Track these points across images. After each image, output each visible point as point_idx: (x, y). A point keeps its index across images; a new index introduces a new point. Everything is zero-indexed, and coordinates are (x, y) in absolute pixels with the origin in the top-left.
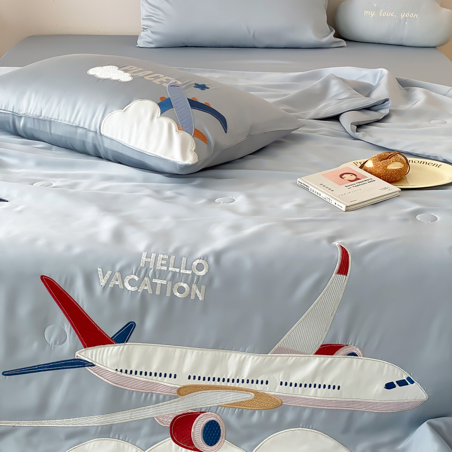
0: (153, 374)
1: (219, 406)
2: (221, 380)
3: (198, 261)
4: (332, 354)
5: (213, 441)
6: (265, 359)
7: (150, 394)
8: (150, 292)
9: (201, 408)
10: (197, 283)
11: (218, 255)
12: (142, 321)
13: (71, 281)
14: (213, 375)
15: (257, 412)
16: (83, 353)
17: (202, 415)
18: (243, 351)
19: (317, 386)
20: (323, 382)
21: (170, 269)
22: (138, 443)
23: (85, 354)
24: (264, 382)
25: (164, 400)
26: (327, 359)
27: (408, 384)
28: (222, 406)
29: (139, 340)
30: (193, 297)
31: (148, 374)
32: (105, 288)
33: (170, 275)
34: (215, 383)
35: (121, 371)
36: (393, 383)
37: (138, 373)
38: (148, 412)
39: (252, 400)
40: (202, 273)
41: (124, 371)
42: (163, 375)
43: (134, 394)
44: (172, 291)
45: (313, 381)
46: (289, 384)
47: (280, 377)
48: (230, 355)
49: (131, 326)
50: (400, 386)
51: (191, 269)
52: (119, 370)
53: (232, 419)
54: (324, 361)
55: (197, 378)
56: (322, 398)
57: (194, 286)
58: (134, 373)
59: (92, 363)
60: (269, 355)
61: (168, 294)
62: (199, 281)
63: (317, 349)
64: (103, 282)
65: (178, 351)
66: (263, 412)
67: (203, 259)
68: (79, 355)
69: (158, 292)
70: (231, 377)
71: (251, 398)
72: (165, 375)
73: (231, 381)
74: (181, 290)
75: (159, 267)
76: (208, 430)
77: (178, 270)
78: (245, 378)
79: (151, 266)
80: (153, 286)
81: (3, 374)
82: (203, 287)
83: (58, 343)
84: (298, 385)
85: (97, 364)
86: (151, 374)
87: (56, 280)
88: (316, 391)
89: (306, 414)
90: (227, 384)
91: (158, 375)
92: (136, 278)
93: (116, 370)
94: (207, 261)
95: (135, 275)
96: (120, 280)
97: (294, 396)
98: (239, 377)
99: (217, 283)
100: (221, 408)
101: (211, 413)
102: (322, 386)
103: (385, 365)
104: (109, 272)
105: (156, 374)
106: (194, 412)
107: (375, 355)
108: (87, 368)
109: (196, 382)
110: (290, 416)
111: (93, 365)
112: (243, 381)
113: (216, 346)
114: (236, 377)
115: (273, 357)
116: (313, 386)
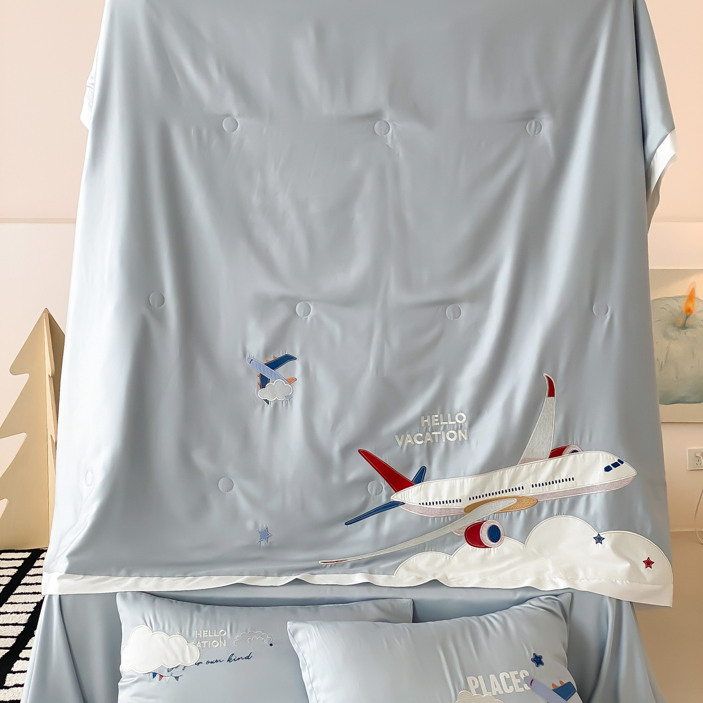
0: (445, 502)
1: (495, 513)
2: (491, 494)
3: (458, 414)
4: (561, 455)
5: (496, 539)
7: (446, 517)
8: (432, 441)
9: (483, 519)
10: (461, 429)
12: (430, 465)
14: (485, 492)
15: (522, 511)
16: (395, 497)
17: (485, 523)
19: (558, 482)
20: (561, 478)
21: (442, 423)
23: (397, 497)
24: (521, 488)
25: (457, 519)
26: (558, 459)
27: (620, 465)
28: (497, 513)
29: (430, 479)
30: (460, 439)
31: (442, 503)
32: (402, 447)
33: (442, 428)
34: (488, 498)
35: (423, 504)
36: (609, 466)
37: (435, 503)
38: (448, 529)
39: (516, 504)
40: (463, 421)
41: (425, 504)
42: (452, 501)
43: (436, 519)
44: (446, 438)
45: (554, 479)
46: (538, 485)
47: (530, 481)
49: (424, 469)
50: (615, 467)
51: (455, 421)
52: (421, 503)
54: (557, 462)
55: (475, 498)
56: (564, 490)
58: (432, 504)
59: (402, 502)
60: (517, 466)
61: (444, 441)
62: (462, 427)
63: (549, 454)
64: (400, 443)
65: (458, 482)
66: (526, 510)
67: (461, 412)
68: (393, 499)
69: (437, 441)
70: (497, 490)
71: (515, 502)
72: (453, 501)
73: (498, 493)
74: (452, 436)
75: (433, 424)
76: (492, 532)
77: (447, 423)
78: (507, 488)
79: (429, 425)
80: (433, 437)
81: (346, 524)
82: (466, 430)
83: (378, 494)
84: (544, 484)
85: (406, 502)
86: (443, 502)
88: (558, 486)
89: (556, 504)
90: (496, 496)
91: (448, 502)
92: (421, 435)
93: (420, 504)
94: (464, 412)
95: (420, 433)
96: (410, 438)
97: (544, 493)
98: (503, 488)
100: (496, 515)
101: (490, 520)
102: (561, 481)
103: (599, 454)
104: (403, 436)
105: (447, 502)
106: (478, 522)
107: (590, 448)
108: (399, 506)
109: (476, 501)
110: (545, 509)
111: (404, 504)
112: (506, 491)
114: (501, 489)
115: (521, 467)
116: (555, 482)
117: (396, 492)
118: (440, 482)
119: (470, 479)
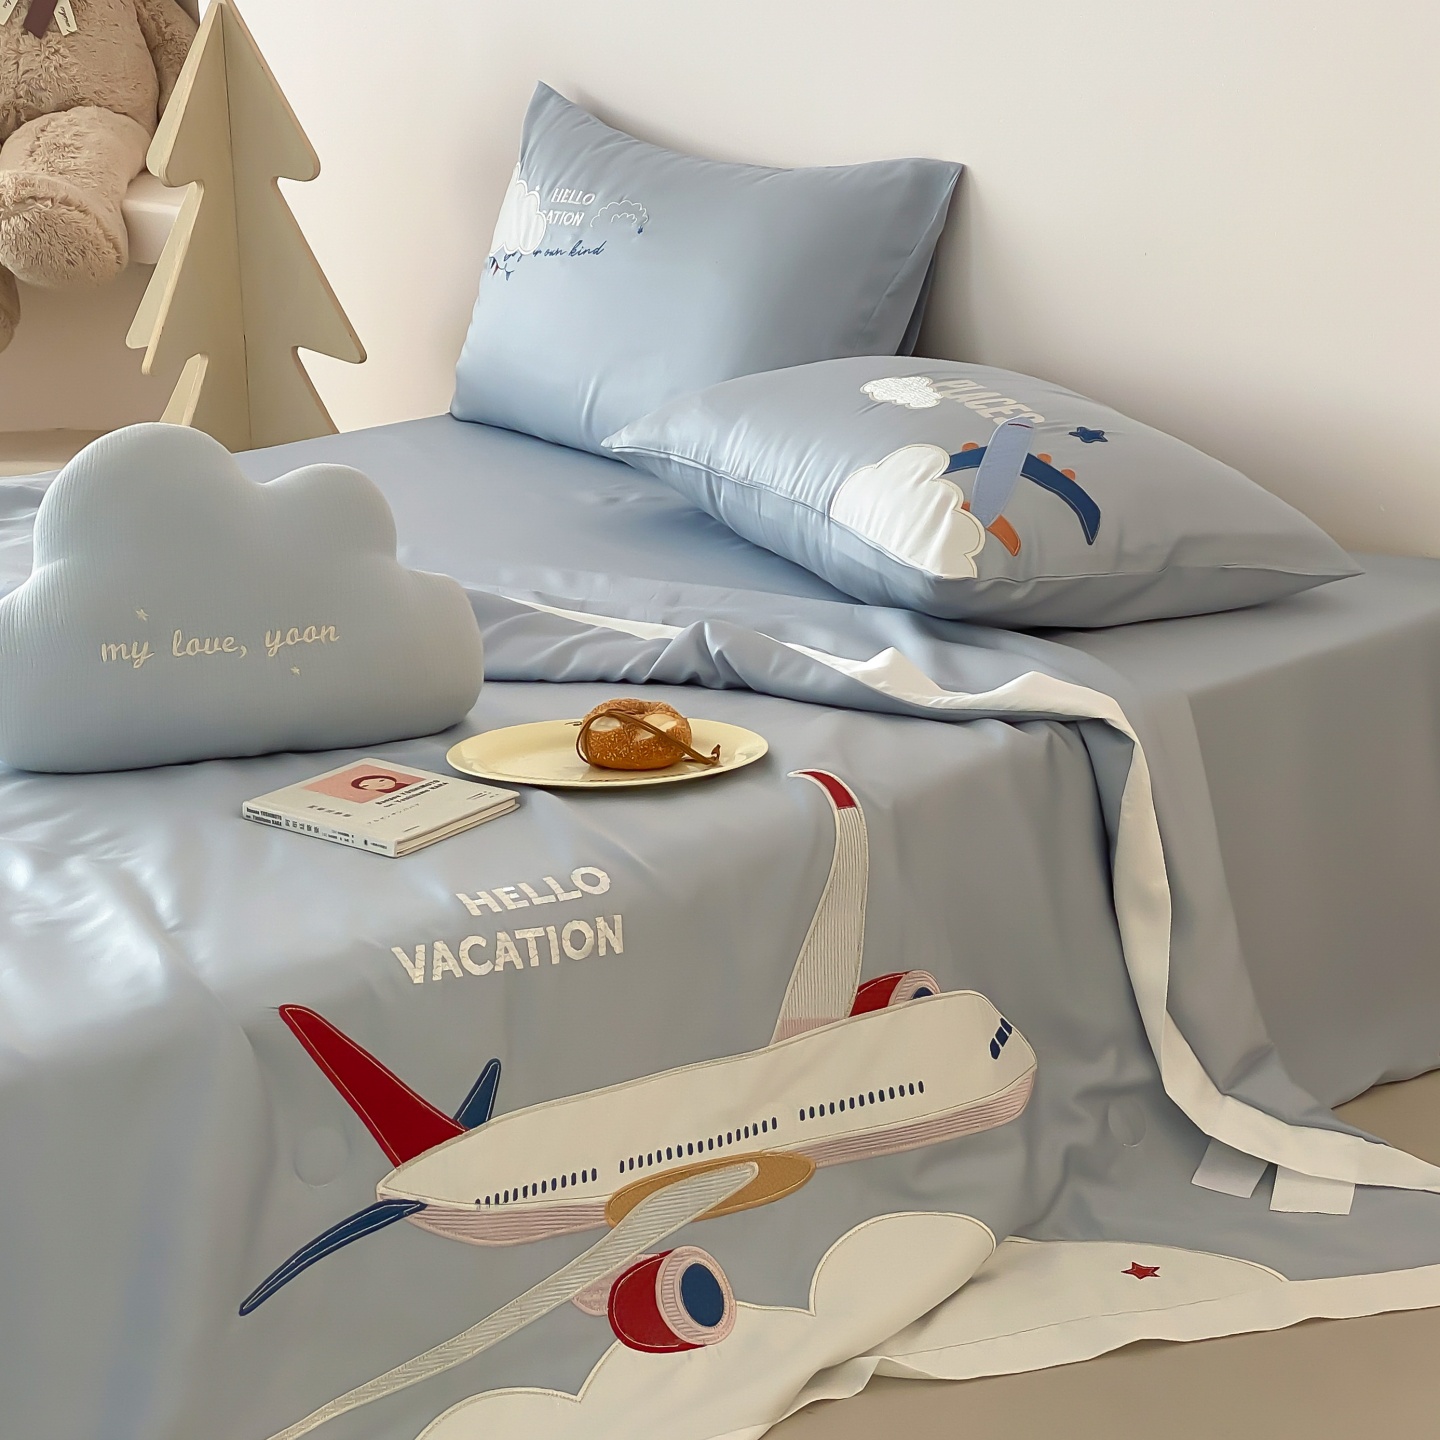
0: (550, 1186)
1: (695, 1220)
5: (713, 1313)
8: (519, 965)
16: (394, 1184)
17: (666, 1259)
23: (400, 1183)
24: (769, 1125)
25: (584, 1245)
28: (700, 1220)
30: (603, 951)
31: (539, 1188)
32: (425, 987)
34: (684, 1160)
35: (487, 1200)
37: (520, 1193)
41: (492, 1199)
42: (569, 1180)
44: (561, 950)
49: (494, 1071)
51: (576, 889)
52: (483, 1201)
55: (636, 1163)
58: (511, 1196)
61: (556, 960)
64: (416, 974)
68: (386, 1191)
69: (534, 962)
72: (574, 1179)
74: (578, 939)
76: (693, 1290)
77: (551, 899)
80: (522, 946)
85: (430, 1201)
86: (544, 1186)
91: (560, 1183)
92: (482, 941)
93: (478, 1201)
95: (477, 933)
100: (702, 1225)
101: (683, 1248)
102: (887, 1094)
104: (421, 949)
105: (555, 1184)
106: (649, 1256)
108: (408, 1218)
111: (423, 1206)
117: (396, 1165)
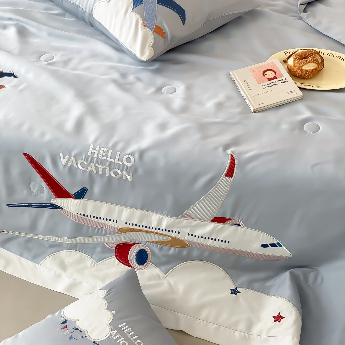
0: (102, 219)
1: (148, 241)
2: (148, 227)
3: (127, 156)
4: (224, 223)
5: (142, 262)
6: (176, 220)
7: (101, 229)
8: (95, 172)
9: (135, 241)
10: (126, 170)
11: (142, 153)
12: (92, 188)
13: (44, 159)
14: (142, 224)
15: (173, 248)
16: (55, 201)
17: (136, 245)
18: (161, 213)
19: (214, 239)
20: (217, 238)
21: (108, 159)
22: (94, 257)
23: (57, 201)
25: (110, 233)
26: (219, 225)
27: (277, 247)
28: (149, 242)
29: (91, 198)
30: (124, 178)
31: (99, 218)
32: (65, 166)
33: (108, 163)
34: (144, 228)
36: (267, 244)
37: (92, 217)
38: (101, 239)
40: (130, 164)
41: (82, 215)
43: (91, 228)
44: (109, 173)
45: (211, 236)
46: (194, 236)
47: (188, 231)
48: (153, 214)
49: (85, 190)
50: (272, 247)
51: (122, 161)
52: (79, 214)
53: (156, 250)
54: (217, 226)
55: (131, 224)
56: (217, 247)
57: (124, 172)
59: (61, 207)
60: (178, 218)
61: (107, 175)
62: (127, 169)
63: (212, 219)
64: (64, 162)
65: (117, 208)
66: (177, 249)
67: (131, 155)
68: (53, 202)
69: (100, 173)
70: (154, 226)
71: (169, 240)
72: (110, 220)
73: (154, 228)
74: (116, 173)
75: (100, 157)
76: (140, 254)
77: (113, 161)
78: (164, 228)
79: (95, 156)
80: (97, 169)
81: (7, 205)
82: (131, 173)
83: (39, 193)
84: (200, 237)
85: (64, 208)
87: (34, 157)
88: (213, 243)
89: (206, 254)
90: (152, 230)
91: (105, 219)
93: (77, 213)
94: (134, 156)
95: (84, 160)
96: (74, 161)
97: (198, 242)
98: (160, 227)
99: (140, 172)
100: (149, 243)
101: (142, 245)
102: (217, 240)
104: (67, 157)
106: (131, 242)
107: (254, 227)
108: (59, 210)
109: (131, 226)
110: (195, 253)
111: (62, 209)
112: (162, 230)
113: (143, 208)
114: (158, 226)
115: (182, 220)
116: (210, 239)
117: (56, 198)
118: (99, 203)
119: (129, 210)
